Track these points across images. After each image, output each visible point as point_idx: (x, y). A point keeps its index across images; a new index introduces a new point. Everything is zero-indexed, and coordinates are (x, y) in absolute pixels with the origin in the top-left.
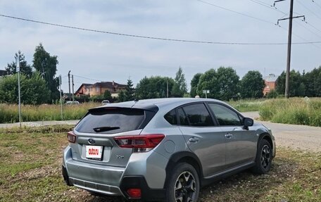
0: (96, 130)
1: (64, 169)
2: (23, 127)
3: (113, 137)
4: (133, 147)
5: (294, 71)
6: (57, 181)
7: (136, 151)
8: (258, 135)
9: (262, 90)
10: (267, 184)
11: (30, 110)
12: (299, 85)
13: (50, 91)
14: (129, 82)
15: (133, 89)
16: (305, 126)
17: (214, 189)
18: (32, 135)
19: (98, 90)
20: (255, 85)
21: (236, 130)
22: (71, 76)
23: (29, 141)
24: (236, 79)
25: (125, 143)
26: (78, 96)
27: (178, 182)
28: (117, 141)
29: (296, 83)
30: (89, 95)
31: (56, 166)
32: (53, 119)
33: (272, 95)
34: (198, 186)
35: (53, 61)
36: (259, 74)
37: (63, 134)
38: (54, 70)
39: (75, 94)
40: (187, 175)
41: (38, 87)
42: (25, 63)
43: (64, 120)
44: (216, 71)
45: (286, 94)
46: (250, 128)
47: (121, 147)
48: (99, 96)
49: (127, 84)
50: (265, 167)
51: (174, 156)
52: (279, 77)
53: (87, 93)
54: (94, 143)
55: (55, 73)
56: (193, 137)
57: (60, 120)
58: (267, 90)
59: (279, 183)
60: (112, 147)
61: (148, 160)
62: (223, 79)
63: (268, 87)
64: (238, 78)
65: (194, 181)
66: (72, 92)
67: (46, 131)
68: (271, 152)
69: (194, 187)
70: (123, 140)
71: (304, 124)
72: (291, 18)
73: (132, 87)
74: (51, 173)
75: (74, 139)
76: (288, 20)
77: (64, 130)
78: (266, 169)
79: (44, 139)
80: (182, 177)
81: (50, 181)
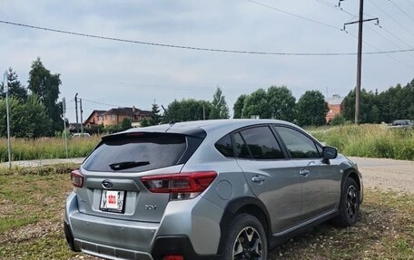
0: (114, 168)
1: (67, 227)
2: (13, 167)
3: (140, 178)
4: (170, 191)
5: (364, 90)
6: (59, 242)
7: (175, 198)
8: (341, 171)
9: (325, 115)
10: (358, 241)
11: (24, 145)
12: (370, 108)
13: (51, 120)
14: (155, 107)
15: (160, 116)
16: (389, 159)
17: (284, 250)
18: (27, 177)
19: (114, 118)
20: (315, 109)
21: (312, 164)
22: (78, 100)
23: (21, 187)
24: (291, 102)
25: (158, 186)
26: (89, 126)
27: (238, 243)
28: (146, 183)
29: (367, 105)
30: (102, 125)
31: (57, 221)
32: (55, 157)
33: (337, 122)
34: (266, 247)
35: (55, 81)
36: (319, 95)
37: (67, 177)
38: (56, 93)
39: (84, 125)
40: (249, 231)
41: (35, 115)
42: (18, 83)
43: (69, 157)
44: (266, 91)
45: (356, 120)
46: (332, 162)
47: (152, 191)
48: (116, 127)
49: (151, 110)
50: (351, 216)
51: (232, 204)
52: (346, 99)
53: (99, 123)
54: (111, 187)
55: (57, 97)
56: (257, 175)
57: (65, 158)
58: (331, 115)
59: (374, 238)
60: (138, 192)
61: (194, 211)
62: (275, 102)
63: (331, 111)
64: (295, 99)
65: (259, 241)
66: (80, 122)
67: (44, 172)
68: (358, 195)
69: (259, 249)
70: (155, 182)
71: (387, 157)
72: (361, 21)
73: (159, 114)
74: (50, 231)
75: (81, 182)
76: (358, 24)
77: (69, 170)
78: (353, 220)
79: (42, 183)
80: (243, 235)
81: (49, 244)
